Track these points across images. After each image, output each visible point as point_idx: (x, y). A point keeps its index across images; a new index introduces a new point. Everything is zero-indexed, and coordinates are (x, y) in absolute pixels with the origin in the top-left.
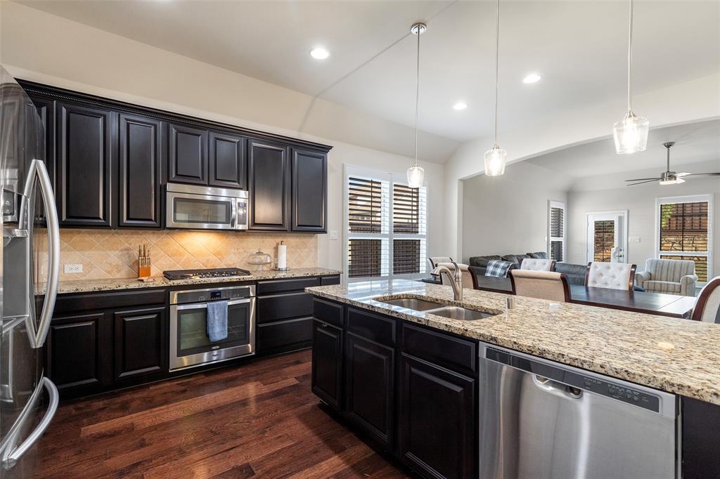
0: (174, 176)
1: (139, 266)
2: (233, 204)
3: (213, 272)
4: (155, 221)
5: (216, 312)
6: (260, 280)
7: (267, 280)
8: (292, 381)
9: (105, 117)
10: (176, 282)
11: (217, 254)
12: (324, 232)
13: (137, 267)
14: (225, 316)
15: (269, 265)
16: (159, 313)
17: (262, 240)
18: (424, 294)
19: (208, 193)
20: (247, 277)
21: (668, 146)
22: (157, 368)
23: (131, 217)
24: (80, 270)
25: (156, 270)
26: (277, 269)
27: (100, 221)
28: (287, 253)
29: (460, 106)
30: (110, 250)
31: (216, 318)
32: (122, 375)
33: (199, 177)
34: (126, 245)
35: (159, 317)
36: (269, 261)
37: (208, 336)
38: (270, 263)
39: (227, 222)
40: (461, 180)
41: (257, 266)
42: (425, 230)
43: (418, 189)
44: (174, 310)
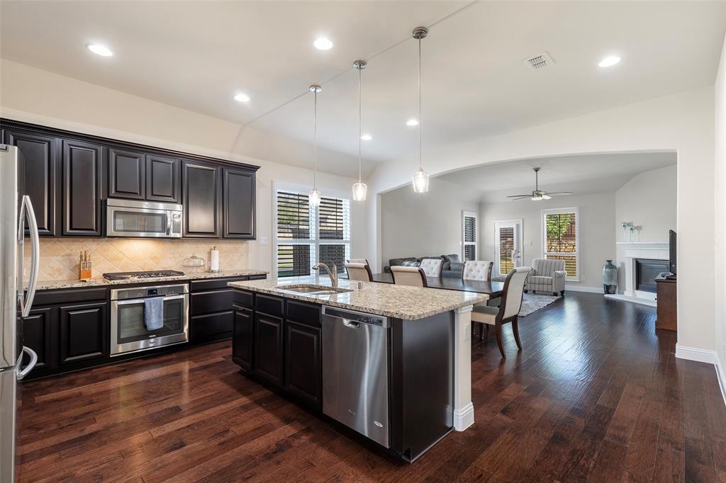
0: (113, 192)
1: (81, 269)
2: (169, 216)
3: (150, 274)
4: (96, 230)
5: (153, 306)
6: (193, 280)
7: (199, 279)
8: (220, 359)
9: (49, 143)
10: (116, 282)
11: (154, 258)
12: (254, 238)
13: (78, 270)
14: (161, 309)
15: (202, 268)
16: (100, 307)
18: (314, 284)
19: (145, 207)
20: (181, 277)
21: (537, 170)
22: (100, 353)
23: (74, 227)
25: (97, 272)
26: (210, 271)
27: (44, 231)
28: (220, 257)
29: (366, 137)
30: (52, 256)
31: (153, 311)
32: (67, 360)
33: (137, 194)
34: (68, 251)
35: (100, 311)
36: (202, 264)
37: (145, 326)
38: (203, 266)
39: (163, 231)
40: (379, 194)
41: (190, 268)
42: (349, 236)
43: (341, 201)
44: (115, 305)
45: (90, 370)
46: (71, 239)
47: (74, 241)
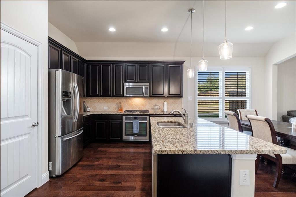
0: (127, 80)
1: (119, 108)
2: (144, 88)
4: (122, 94)
5: (135, 124)
10: (125, 113)
11: (143, 105)
14: (138, 125)
16: (120, 122)
17: (158, 100)
20: (146, 113)
22: (119, 138)
23: (116, 93)
24: (107, 109)
25: (124, 110)
26: (164, 112)
27: (109, 95)
28: (167, 105)
30: (114, 103)
32: (111, 138)
33: (134, 80)
34: (117, 102)
35: (120, 123)
37: (133, 131)
39: (141, 94)
41: (153, 110)
42: (249, 95)
43: (245, 73)
44: (124, 122)
45: (117, 143)
46: (118, 98)
47: (119, 98)
